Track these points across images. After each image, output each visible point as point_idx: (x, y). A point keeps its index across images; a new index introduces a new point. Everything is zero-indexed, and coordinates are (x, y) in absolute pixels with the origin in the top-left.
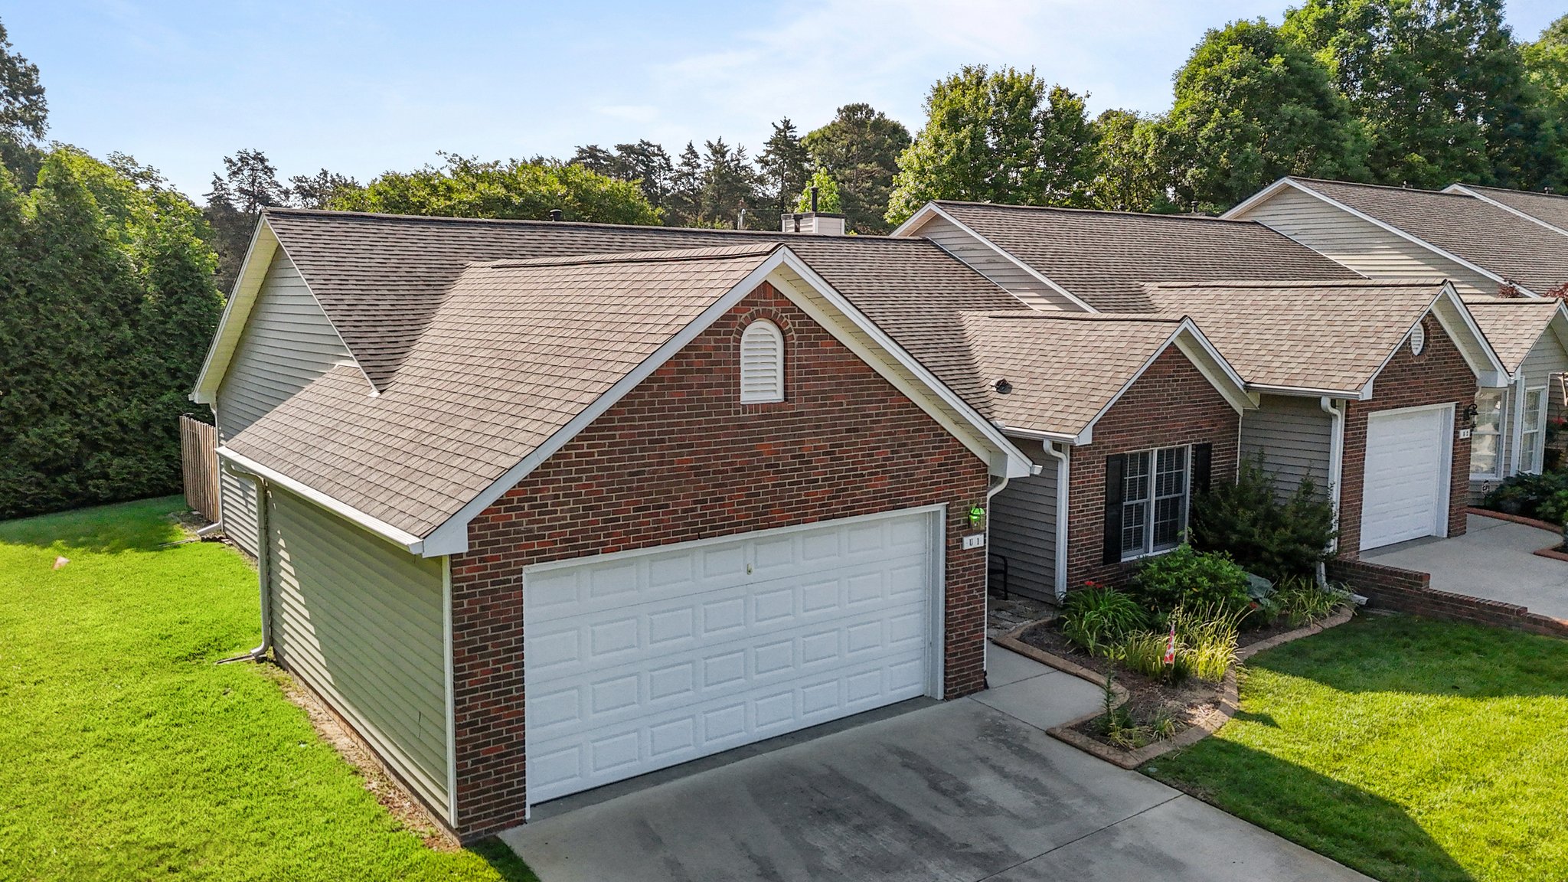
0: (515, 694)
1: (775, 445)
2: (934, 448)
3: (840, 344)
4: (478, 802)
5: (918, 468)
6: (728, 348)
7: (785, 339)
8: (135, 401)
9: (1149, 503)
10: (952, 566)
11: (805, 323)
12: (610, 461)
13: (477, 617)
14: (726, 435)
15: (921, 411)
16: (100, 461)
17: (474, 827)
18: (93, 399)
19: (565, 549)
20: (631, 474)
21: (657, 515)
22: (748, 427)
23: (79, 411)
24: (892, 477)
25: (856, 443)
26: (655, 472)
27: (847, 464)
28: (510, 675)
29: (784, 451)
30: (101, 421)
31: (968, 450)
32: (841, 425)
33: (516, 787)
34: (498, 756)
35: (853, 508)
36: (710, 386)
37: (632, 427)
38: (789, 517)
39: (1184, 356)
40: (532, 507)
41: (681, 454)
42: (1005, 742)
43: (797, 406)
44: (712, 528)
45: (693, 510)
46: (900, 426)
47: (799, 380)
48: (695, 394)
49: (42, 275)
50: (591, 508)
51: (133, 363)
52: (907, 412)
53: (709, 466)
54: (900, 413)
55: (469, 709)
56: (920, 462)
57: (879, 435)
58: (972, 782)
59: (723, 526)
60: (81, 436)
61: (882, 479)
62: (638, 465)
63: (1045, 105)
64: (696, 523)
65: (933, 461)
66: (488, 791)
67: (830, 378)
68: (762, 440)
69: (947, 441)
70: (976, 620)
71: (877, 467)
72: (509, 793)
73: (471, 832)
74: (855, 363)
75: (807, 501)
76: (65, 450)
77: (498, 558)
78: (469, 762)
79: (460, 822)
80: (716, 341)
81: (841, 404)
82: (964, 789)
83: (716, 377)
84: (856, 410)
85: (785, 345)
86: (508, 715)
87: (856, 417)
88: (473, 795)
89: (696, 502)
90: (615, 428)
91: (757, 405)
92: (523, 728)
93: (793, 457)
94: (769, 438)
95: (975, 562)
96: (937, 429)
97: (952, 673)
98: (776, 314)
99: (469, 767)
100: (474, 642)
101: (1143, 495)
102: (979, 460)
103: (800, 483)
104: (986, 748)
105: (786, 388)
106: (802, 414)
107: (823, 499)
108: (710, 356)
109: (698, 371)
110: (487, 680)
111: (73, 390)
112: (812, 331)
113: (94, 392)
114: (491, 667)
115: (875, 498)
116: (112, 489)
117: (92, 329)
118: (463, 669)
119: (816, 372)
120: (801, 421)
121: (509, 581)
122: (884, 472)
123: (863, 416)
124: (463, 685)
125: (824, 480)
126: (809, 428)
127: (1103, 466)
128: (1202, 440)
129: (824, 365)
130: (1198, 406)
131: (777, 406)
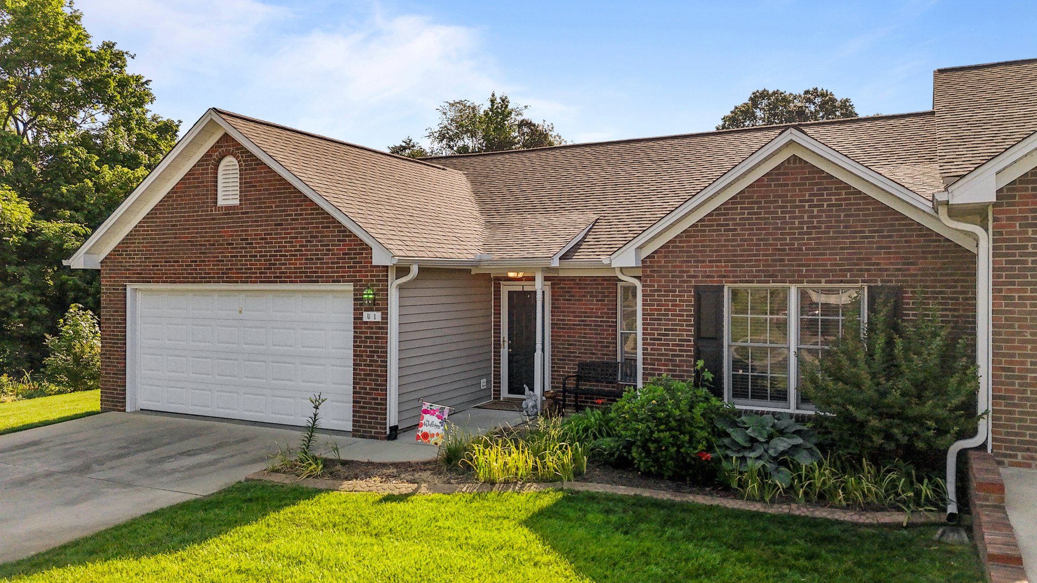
0: (119, 345)
1: (231, 231)
2: (339, 240)
5: (326, 254)
7: (240, 167)
10: (358, 332)
11: (249, 156)
12: (155, 234)
20: (163, 242)
21: (174, 266)
22: (217, 219)
25: (281, 234)
26: (173, 242)
27: (275, 247)
28: (118, 335)
29: (237, 236)
32: (272, 221)
34: (114, 374)
35: (281, 277)
36: (199, 195)
37: (164, 217)
38: (242, 277)
40: (126, 255)
41: (185, 233)
43: (244, 207)
44: (200, 278)
45: (191, 266)
46: (312, 223)
47: (247, 191)
48: (192, 200)
50: (148, 258)
52: (317, 214)
53: (197, 241)
54: (312, 214)
56: (329, 250)
57: (297, 228)
61: (299, 260)
62: (166, 238)
64: (192, 274)
65: (338, 250)
67: (264, 190)
68: (224, 228)
74: (279, 180)
75: (251, 269)
77: (115, 278)
81: (272, 207)
83: (202, 191)
84: (281, 211)
85: (240, 171)
86: (118, 355)
87: (281, 216)
89: (192, 262)
94: (228, 227)
95: (373, 332)
103: (246, 256)
105: (241, 196)
109: (194, 187)
112: (253, 160)
114: (112, 329)
118: (103, 327)
119: (255, 186)
120: (247, 217)
121: (119, 289)
122: (301, 255)
126: (253, 222)
127: (689, 297)
128: (882, 281)
129: (260, 182)
130: (866, 237)
131: (233, 207)
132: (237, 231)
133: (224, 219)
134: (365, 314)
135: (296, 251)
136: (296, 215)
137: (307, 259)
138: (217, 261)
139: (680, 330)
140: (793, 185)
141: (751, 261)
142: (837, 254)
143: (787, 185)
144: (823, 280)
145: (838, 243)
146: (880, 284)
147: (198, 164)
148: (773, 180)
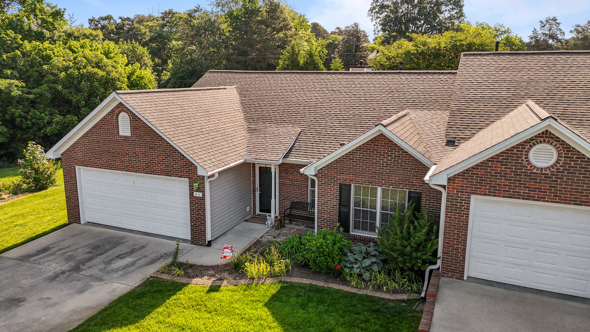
1: (128, 148)
4: (70, 215)
7: (130, 118)
9: (377, 212)
10: (191, 200)
13: (67, 174)
14: (114, 143)
17: (70, 220)
19: (82, 164)
20: (93, 149)
21: (100, 161)
22: (120, 142)
25: (152, 153)
26: (98, 149)
27: (150, 158)
28: (74, 189)
32: (148, 146)
34: (73, 206)
35: (154, 172)
37: (92, 137)
40: (74, 152)
41: (104, 146)
43: (134, 138)
44: (113, 167)
47: (133, 130)
48: (106, 131)
50: (86, 155)
53: (111, 151)
56: (176, 163)
57: (160, 151)
59: (116, 168)
62: (95, 147)
64: (109, 165)
65: (181, 163)
66: (72, 213)
67: (143, 131)
72: (76, 216)
77: (69, 162)
78: (68, 205)
80: (110, 117)
81: (147, 140)
84: (152, 142)
86: (74, 198)
89: (109, 160)
91: (122, 136)
93: (133, 153)
94: (126, 146)
95: (199, 201)
103: (136, 161)
105: (131, 132)
106: (136, 141)
108: (109, 121)
109: (106, 125)
114: (70, 186)
119: (138, 129)
121: (72, 168)
123: (154, 144)
125: (143, 161)
127: (337, 187)
128: (414, 189)
129: (141, 127)
130: (409, 171)
131: (128, 137)
132: (131, 149)
133: (124, 142)
134: (195, 193)
135: (160, 161)
136: (159, 145)
137: (166, 166)
138: (122, 161)
139: (333, 201)
140: (381, 146)
141: (363, 175)
142: (397, 177)
143: (378, 145)
144: (391, 186)
145: (398, 172)
146: (413, 191)
147: (108, 114)
148: (373, 143)
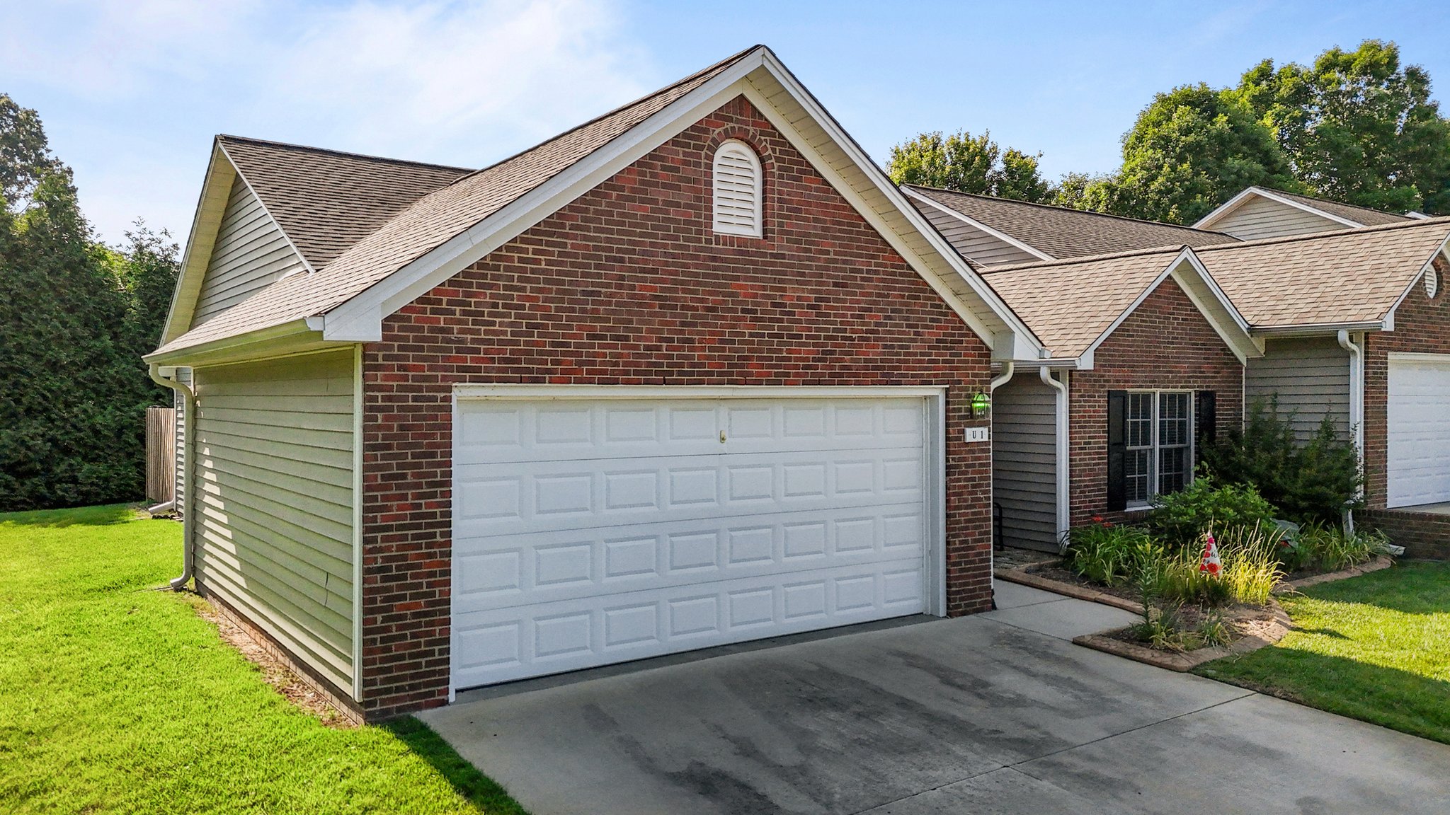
0: (439, 539)
1: (752, 287)
2: (932, 320)
3: (826, 182)
4: (389, 670)
5: (914, 341)
6: (698, 165)
7: (764, 168)
8: (110, 408)
9: (1152, 451)
10: (953, 459)
11: (787, 153)
12: (559, 273)
13: (395, 437)
14: (696, 266)
15: (917, 275)
16: (71, 465)
17: (383, 702)
18: (68, 405)
19: (505, 370)
20: (584, 293)
21: (615, 347)
22: (722, 260)
23: (53, 416)
24: (885, 347)
25: (844, 301)
26: (612, 295)
27: (835, 323)
28: (433, 515)
29: (764, 296)
30: (74, 426)
31: (969, 329)
32: (829, 276)
33: (437, 657)
34: (415, 615)
35: (841, 375)
36: (678, 205)
37: (585, 238)
38: (769, 374)
39: (1183, 294)
40: (464, 313)
41: (644, 280)
42: (1025, 649)
43: (779, 245)
44: (680, 373)
45: (658, 348)
46: (894, 289)
47: (779, 216)
48: (660, 211)
49: (28, 285)
50: (537, 326)
51: (112, 372)
52: (901, 275)
53: (676, 299)
54: (894, 274)
55: (381, 550)
56: (916, 333)
57: (870, 294)
58: (993, 679)
59: (692, 373)
60: (53, 441)
61: (873, 347)
62: (593, 284)
63: (998, 166)
64: (661, 365)
65: (930, 335)
66: (402, 657)
67: (816, 220)
68: (737, 278)
69: (946, 314)
70: (981, 527)
71: (867, 332)
72: (428, 664)
73: (378, 707)
74: (844, 209)
75: (789, 359)
76: (36, 452)
77: (422, 369)
78: (379, 617)
79: (365, 694)
80: (685, 154)
81: (828, 253)
82: (986, 685)
83: (685, 197)
84: (845, 262)
85: (764, 175)
86: (428, 565)
87: (844, 270)
88: (383, 660)
89: (661, 340)
90: (566, 236)
91: (732, 238)
92: (448, 583)
93: (774, 305)
94: (746, 279)
95: (979, 458)
96: (934, 299)
97: (955, 585)
98: (754, 137)
99: (379, 624)
100: (390, 467)
101: (1146, 441)
102: (982, 342)
103: (781, 336)
104: (1005, 653)
105: (765, 224)
106: (783, 256)
107: (807, 359)
108: (677, 170)
109: (665, 186)
110: (404, 517)
111: (48, 394)
112: (797, 163)
113: (71, 399)
114: (410, 501)
115: (866, 368)
116: (80, 493)
117: (74, 339)
118: (375, 499)
119: (799, 211)
120: (782, 265)
121: (434, 399)
122: (876, 339)
123: (852, 271)
124: (374, 519)
125: (808, 337)
126: (793, 274)
127: (1104, 402)
128: (1206, 387)
130: (1199, 349)
134: (969, 431)
139: (1099, 437)
147: (675, 141)
